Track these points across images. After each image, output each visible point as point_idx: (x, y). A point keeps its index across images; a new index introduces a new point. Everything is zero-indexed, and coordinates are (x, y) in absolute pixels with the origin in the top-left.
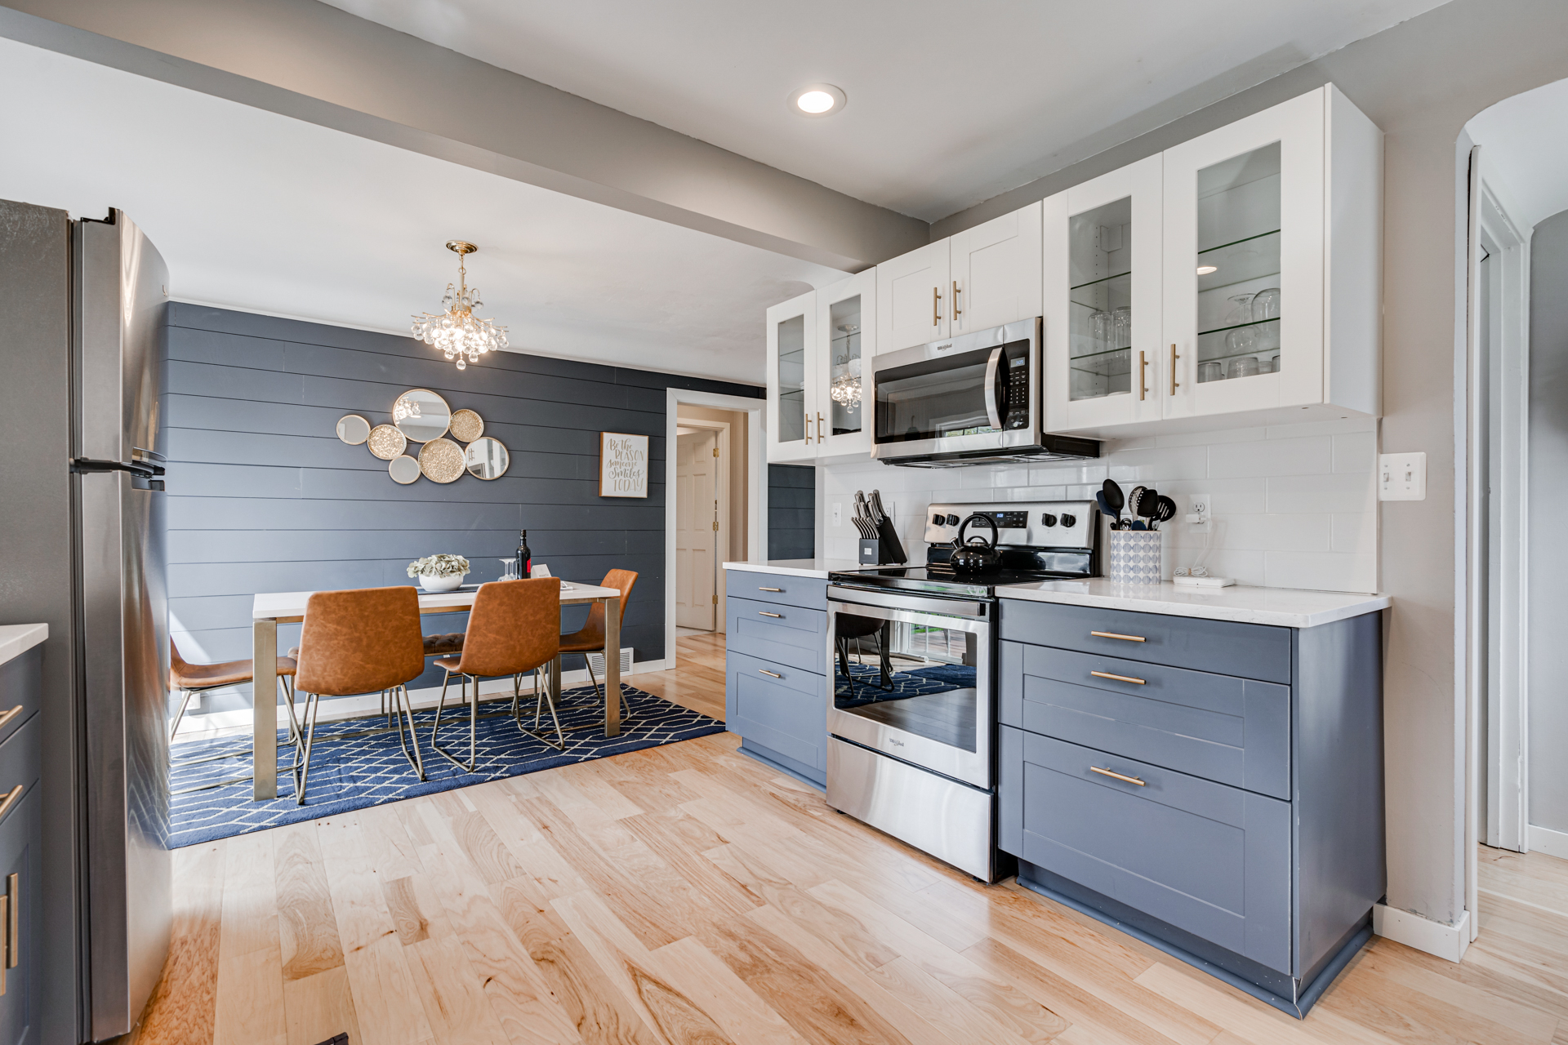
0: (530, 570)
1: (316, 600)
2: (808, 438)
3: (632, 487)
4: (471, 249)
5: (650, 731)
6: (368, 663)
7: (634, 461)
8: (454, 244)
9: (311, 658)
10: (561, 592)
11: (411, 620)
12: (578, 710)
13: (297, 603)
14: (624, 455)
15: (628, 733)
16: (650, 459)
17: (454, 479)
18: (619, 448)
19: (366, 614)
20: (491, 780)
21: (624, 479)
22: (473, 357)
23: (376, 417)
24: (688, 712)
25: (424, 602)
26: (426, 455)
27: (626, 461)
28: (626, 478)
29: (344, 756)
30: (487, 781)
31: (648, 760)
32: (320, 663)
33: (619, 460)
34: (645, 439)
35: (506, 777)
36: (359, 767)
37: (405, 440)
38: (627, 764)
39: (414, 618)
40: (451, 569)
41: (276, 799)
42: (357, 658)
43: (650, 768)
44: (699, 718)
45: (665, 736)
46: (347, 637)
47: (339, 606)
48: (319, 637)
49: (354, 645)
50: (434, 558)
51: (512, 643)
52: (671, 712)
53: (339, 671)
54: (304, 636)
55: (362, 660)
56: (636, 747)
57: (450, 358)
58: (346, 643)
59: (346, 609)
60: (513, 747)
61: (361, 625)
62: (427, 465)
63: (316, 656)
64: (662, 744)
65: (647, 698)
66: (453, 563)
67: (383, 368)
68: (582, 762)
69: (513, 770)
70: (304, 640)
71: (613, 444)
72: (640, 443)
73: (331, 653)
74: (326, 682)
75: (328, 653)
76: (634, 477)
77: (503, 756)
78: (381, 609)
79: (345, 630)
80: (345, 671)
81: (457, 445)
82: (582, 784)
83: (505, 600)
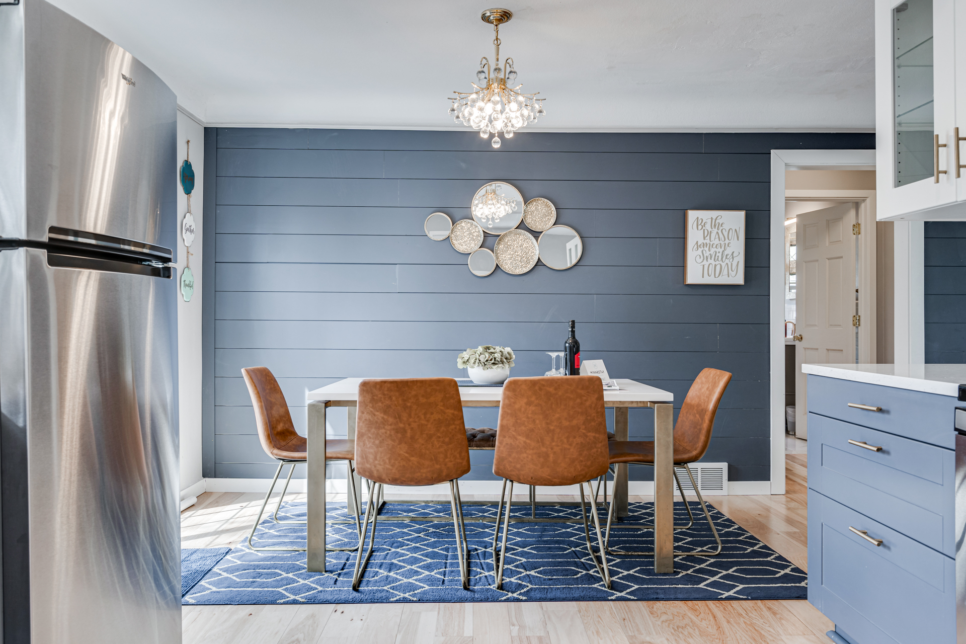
0: (578, 365)
1: (365, 387)
2: (939, 172)
3: (725, 272)
4: (505, 16)
5: (713, 576)
6: (413, 456)
7: (727, 242)
8: (488, 14)
9: (364, 445)
10: (605, 392)
11: (453, 414)
12: (640, 530)
13: (349, 389)
14: (713, 235)
15: (685, 573)
16: (747, 239)
17: (526, 270)
18: (708, 227)
19: (409, 404)
20: (506, 601)
21: (714, 263)
22: (508, 132)
23: (457, 213)
24: (776, 558)
25: (466, 394)
26: (501, 246)
27: (717, 242)
28: (717, 263)
29: (400, 539)
30: (501, 601)
31: (693, 617)
32: (372, 450)
33: (708, 241)
34: (742, 214)
35: (521, 601)
36: (403, 555)
37: (482, 233)
38: (664, 617)
39: (456, 413)
40: (493, 361)
41: (324, 573)
42: (403, 450)
43: (691, 631)
44: (788, 571)
45: (730, 588)
46: (393, 427)
47: (384, 395)
48: (370, 424)
49: (399, 435)
50: (480, 349)
51: (544, 449)
52: (755, 554)
53: (387, 461)
54: (359, 423)
55: (407, 452)
56: (686, 596)
57: (485, 136)
58: (393, 433)
59: (390, 398)
60: (549, 564)
61: (405, 416)
62: (502, 257)
63: (368, 444)
64: (722, 599)
65: (731, 529)
66: (496, 355)
67: (463, 165)
68: (612, 600)
69: (532, 594)
70: (358, 426)
71: (700, 223)
72: (735, 220)
73: (380, 442)
74: (378, 471)
75: (377, 442)
76: (727, 261)
77: (532, 573)
78: (422, 400)
79: (391, 420)
80: (393, 461)
81: (530, 235)
82: (598, 632)
83: (533, 399)
